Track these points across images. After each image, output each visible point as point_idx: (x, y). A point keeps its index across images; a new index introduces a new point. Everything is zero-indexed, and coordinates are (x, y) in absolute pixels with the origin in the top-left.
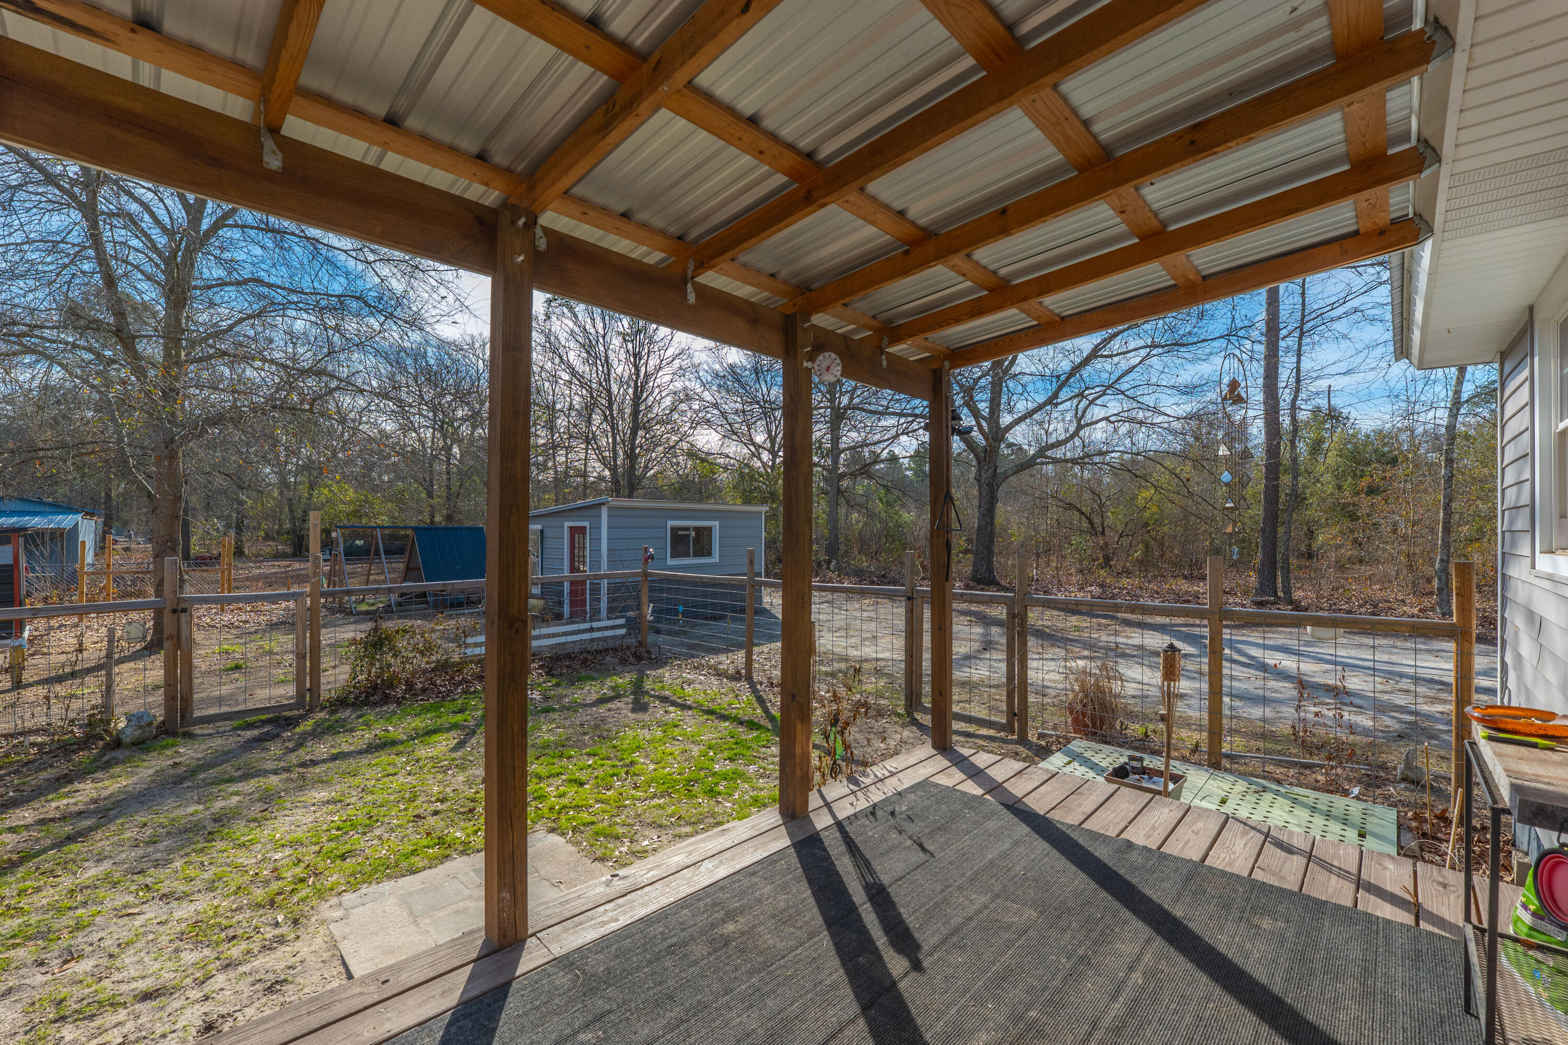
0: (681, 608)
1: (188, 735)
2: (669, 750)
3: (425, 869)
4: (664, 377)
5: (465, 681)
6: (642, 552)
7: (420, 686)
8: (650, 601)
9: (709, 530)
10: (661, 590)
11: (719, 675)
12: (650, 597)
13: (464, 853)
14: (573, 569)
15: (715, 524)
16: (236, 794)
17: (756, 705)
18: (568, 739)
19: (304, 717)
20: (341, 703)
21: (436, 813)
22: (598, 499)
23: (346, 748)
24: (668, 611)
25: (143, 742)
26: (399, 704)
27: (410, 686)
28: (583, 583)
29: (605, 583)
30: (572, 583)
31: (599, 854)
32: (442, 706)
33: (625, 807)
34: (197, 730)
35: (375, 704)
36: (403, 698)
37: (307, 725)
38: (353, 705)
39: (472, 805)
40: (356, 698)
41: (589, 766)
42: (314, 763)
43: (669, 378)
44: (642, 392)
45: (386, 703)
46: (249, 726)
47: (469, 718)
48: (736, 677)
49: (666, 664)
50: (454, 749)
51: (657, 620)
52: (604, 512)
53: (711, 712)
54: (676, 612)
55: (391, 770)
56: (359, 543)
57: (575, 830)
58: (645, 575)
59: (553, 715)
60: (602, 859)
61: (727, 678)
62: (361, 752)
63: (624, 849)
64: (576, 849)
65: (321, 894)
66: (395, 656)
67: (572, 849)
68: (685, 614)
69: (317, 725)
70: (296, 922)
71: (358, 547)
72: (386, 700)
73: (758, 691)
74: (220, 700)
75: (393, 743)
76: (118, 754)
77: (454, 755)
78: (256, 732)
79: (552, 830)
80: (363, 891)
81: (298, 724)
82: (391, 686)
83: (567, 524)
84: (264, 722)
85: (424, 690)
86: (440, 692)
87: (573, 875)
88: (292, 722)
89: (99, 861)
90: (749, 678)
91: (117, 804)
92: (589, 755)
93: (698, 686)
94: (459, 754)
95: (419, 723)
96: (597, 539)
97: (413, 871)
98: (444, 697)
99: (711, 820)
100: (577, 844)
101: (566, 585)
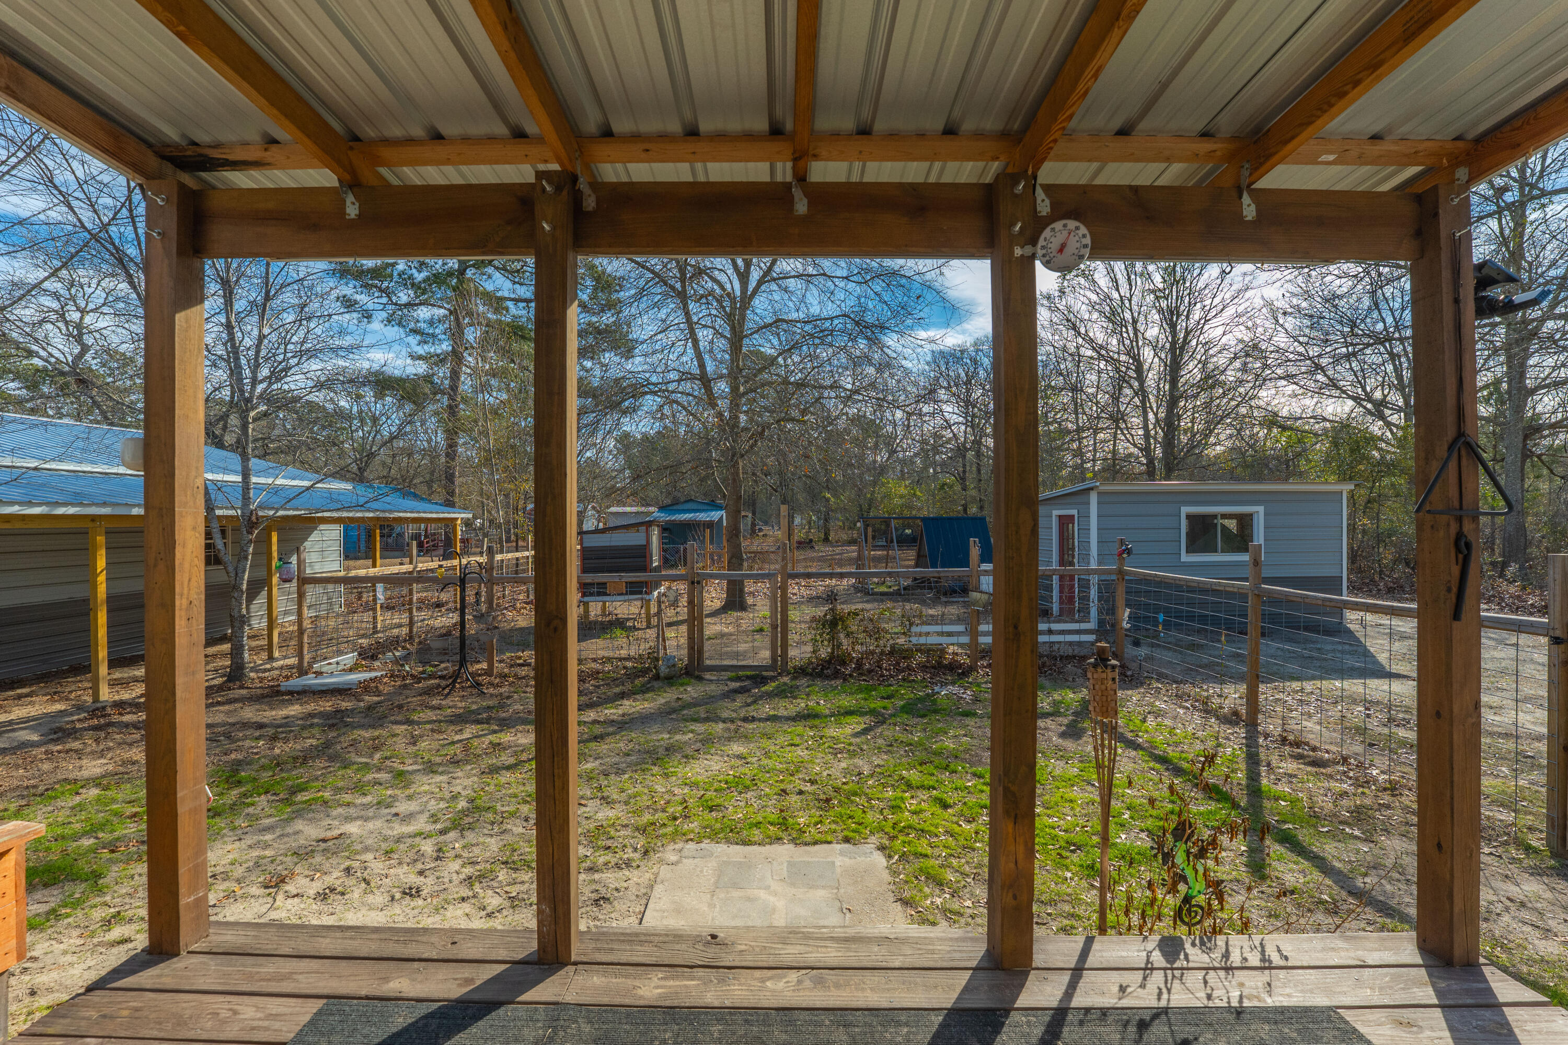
0: (1161, 617)
1: (700, 679)
2: (1072, 796)
3: (755, 844)
4: (1213, 331)
5: (909, 668)
6: (1117, 545)
7: (867, 666)
8: (1127, 606)
9: (1250, 516)
10: (1138, 593)
11: (1207, 712)
12: (1127, 600)
13: (794, 841)
14: (1062, 562)
15: (1259, 511)
16: (692, 732)
17: (1243, 766)
18: (966, 751)
19: (773, 679)
20: (802, 671)
21: (801, 792)
22: (1087, 485)
23: (782, 712)
24: (1146, 619)
25: (671, 678)
26: (845, 680)
27: (859, 665)
28: (1072, 578)
29: (1094, 580)
30: (1062, 578)
31: (906, 895)
32: (875, 690)
33: (974, 850)
34: (708, 676)
35: (828, 677)
36: (851, 676)
37: (770, 687)
38: (811, 675)
39: (833, 794)
40: (814, 669)
41: (966, 788)
42: (754, 719)
43: (1220, 331)
44: (1181, 354)
45: (836, 678)
46: (738, 679)
47: (890, 706)
48: (1233, 718)
49: (1142, 684)
50: (856, 735)
51: (1135, 628)
52: (1094, 498)
53: (1163, 760)
54: (1156, 622)
55: (797, 740)
56: (908, 531)
57: (903, 857)
58: (1121, 572)
59: (970, 721)
60: (906, 903)
61: (1218, 718)
62: (788, 719)
63: (939, 901)
64: (890, 879)
65: (678, 835)
66: (847, 635)
67: (886, 876)
68: (1167, 625)
69: (777, 687)
70: (646, 853)
71: (907, 535)
72: (836, 675)
73: (1257, 746)
74: (737, 655)
75: (816, 716)
76: (656, 684)
77: (853, 740)
78: (738, 684)
79: (882, 848)
80: (702, 845)
81: (765, 684)
82: (843, 663)
83: (1056, 513)
84: (748, 677)
85: (870, 671)
86: (882, 676)
87: (867, 909)
88: (764, 680)
89: (596, 759)
90: (1252, 724)
91: (632, 720)
92: (974, 775)
93: (1168, 722)
94: (858, 740)
95: (846, 702)
96: (1087, 530)
97: (746, 843)
98: (883, 680)
99: (1067, 908)
100: (895, 873)
101: (1055, 578)
